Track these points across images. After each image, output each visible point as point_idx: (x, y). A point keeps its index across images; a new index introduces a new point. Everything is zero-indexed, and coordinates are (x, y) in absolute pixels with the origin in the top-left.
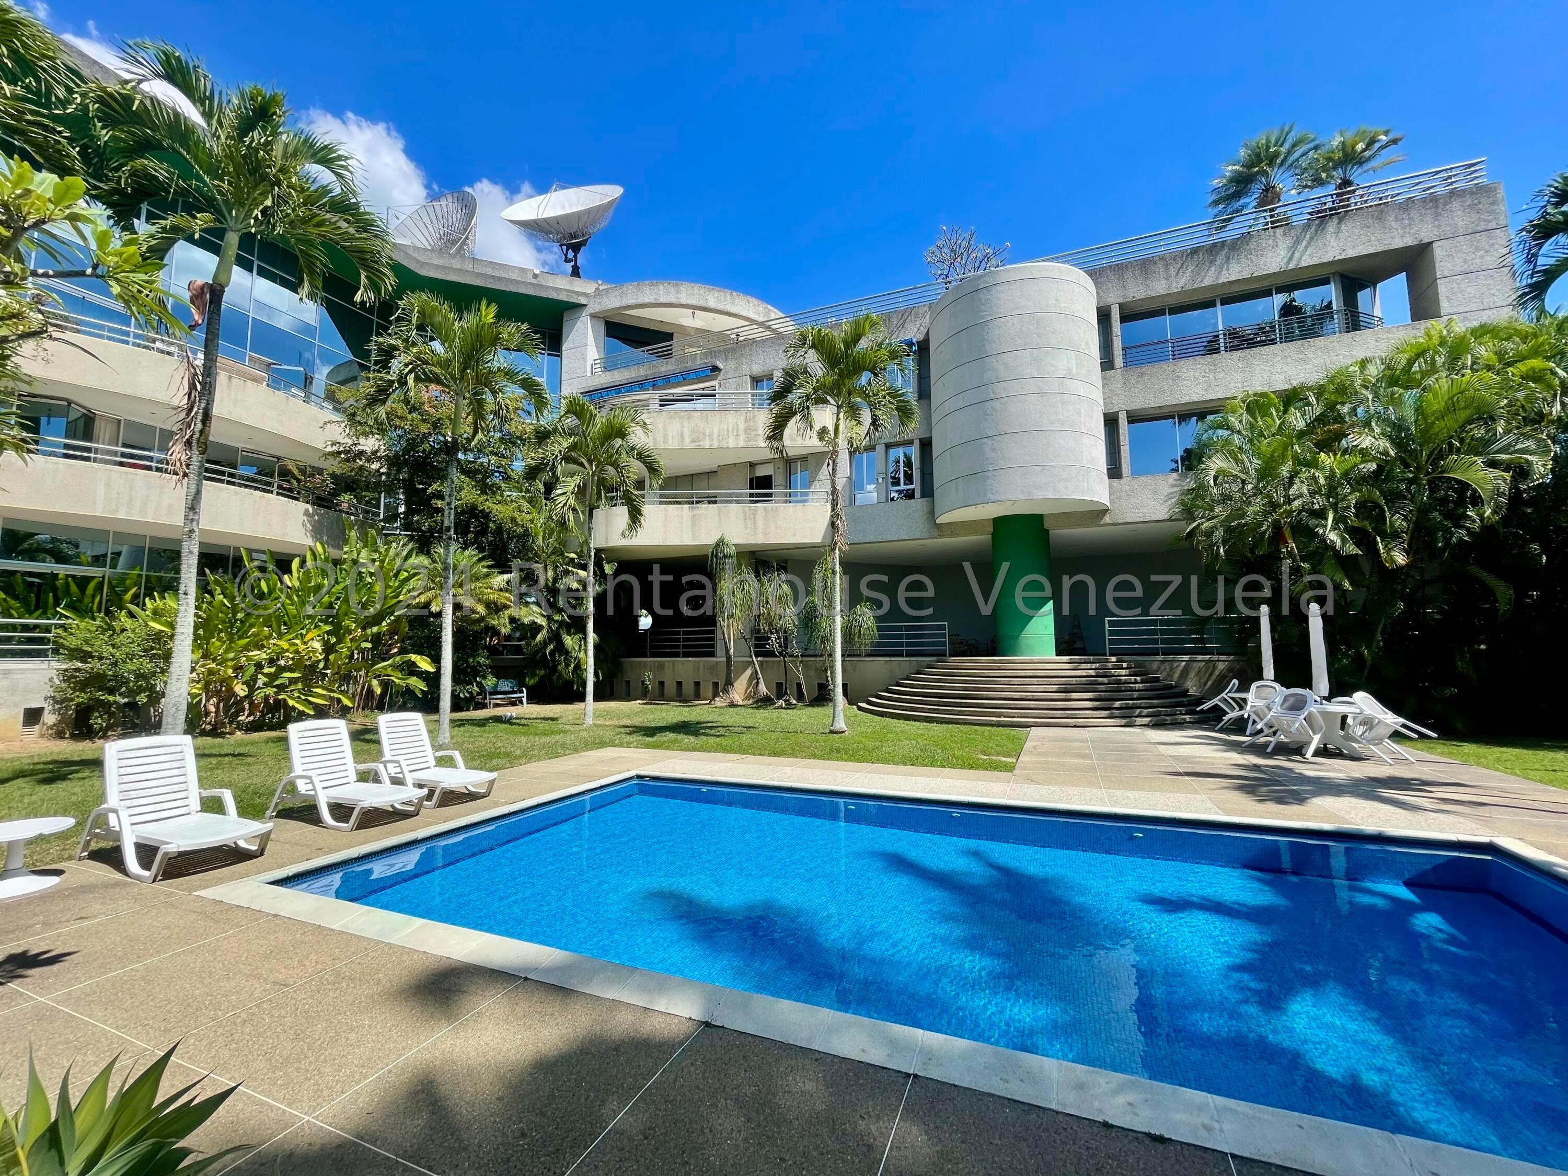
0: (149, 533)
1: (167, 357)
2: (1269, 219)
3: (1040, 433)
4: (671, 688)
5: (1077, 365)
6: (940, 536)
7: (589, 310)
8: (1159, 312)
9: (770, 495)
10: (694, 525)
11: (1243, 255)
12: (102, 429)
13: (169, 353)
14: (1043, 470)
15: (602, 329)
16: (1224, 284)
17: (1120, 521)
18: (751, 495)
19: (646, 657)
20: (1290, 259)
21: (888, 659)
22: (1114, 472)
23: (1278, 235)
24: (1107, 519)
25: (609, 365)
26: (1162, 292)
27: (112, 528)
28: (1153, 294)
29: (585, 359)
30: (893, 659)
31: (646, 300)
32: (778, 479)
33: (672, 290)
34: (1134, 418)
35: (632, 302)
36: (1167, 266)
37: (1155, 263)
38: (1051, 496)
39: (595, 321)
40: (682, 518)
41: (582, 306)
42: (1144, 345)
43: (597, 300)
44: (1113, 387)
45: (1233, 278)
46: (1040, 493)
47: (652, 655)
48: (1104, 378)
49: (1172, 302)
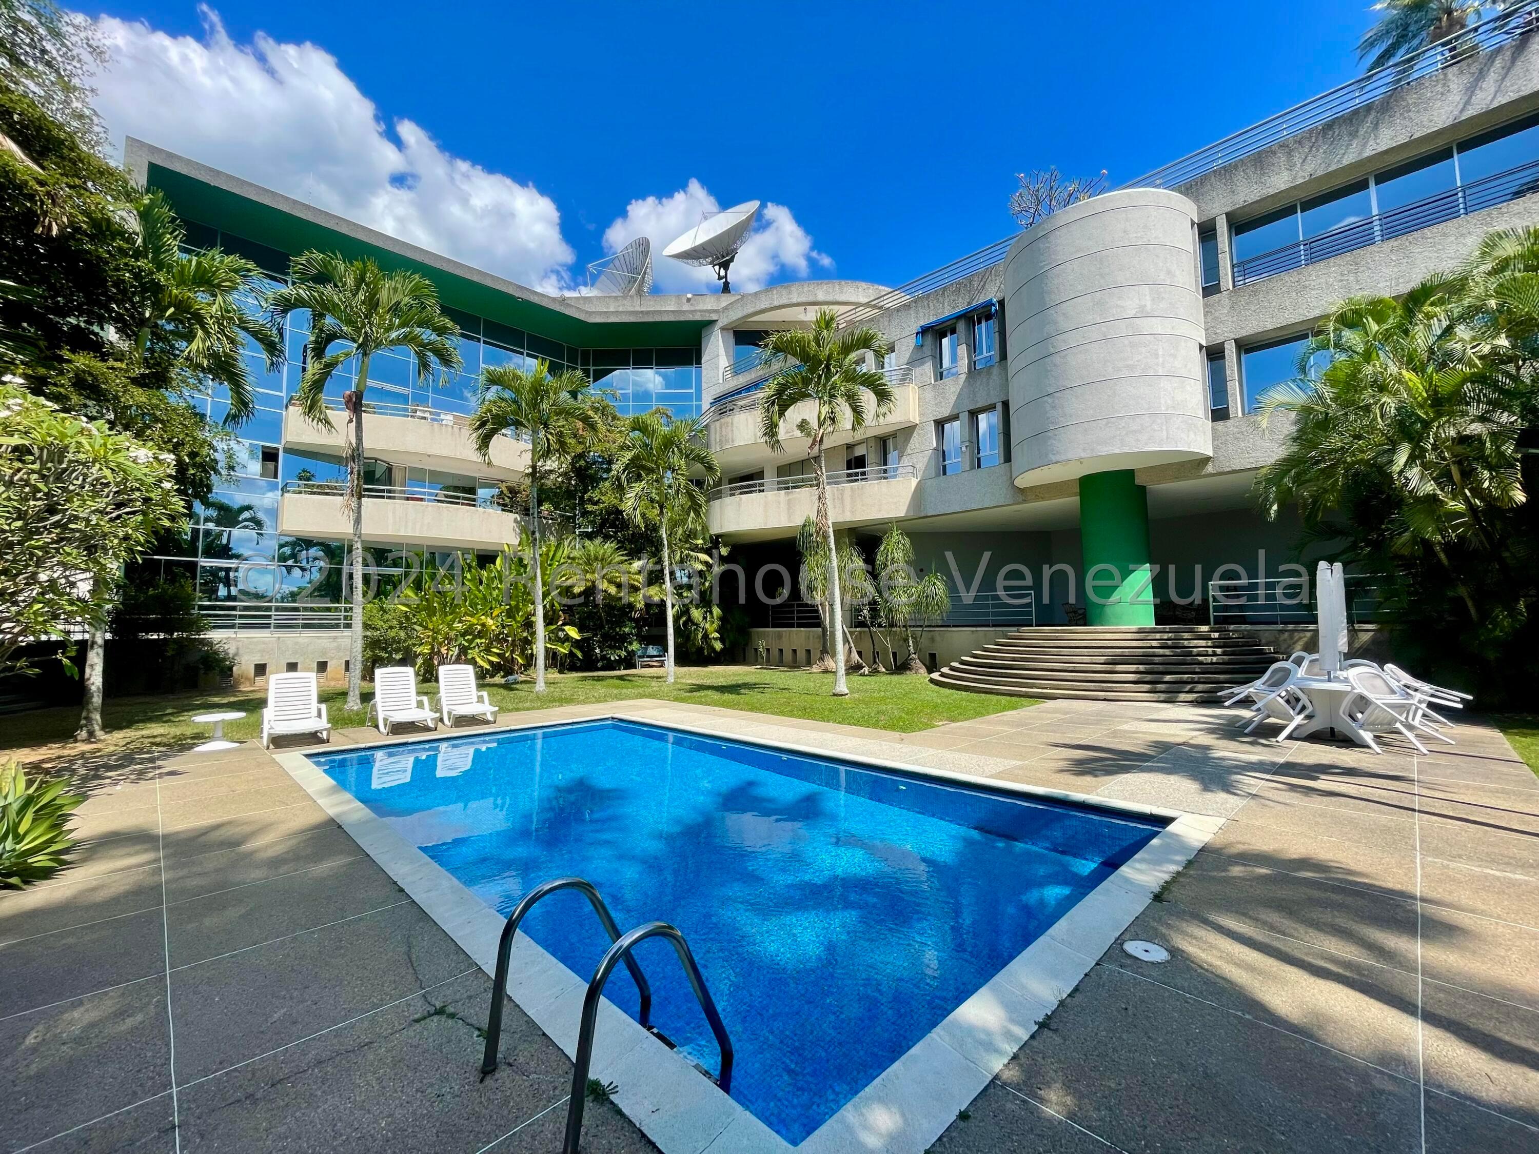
0: (425, 543)
1: (423, 421)
2: (1448, 54)
3: (1103, 383)
4: (788, 656)
5: (1153, 300)
6: (1025, 501)
7: (720, 324)
8: (1289, 211)
9: (864, 474)
10: (789, 509)
11: (1398, 115)
12: (397, 475)
13: (425, 418)
14: (1108, 423)
15: (732, 340)
16: (1370, 159)
17: (1226, 470)
18: (849, 475)
19: (768, 627)
20: (1468, 103)
21: (974, 629)
22: (1220, 414)
23: (1450, 76)
24: (1210, 468)
25: (737, 369)
26: (1283, 187)
27: (405, 541)
28: (1272, 191)
29: (717, 368)
30: (979, 629)
31: (763, 307)
32: (871, 458)
33: (784, 292)
34: (1246, 346)
35: (752, 310)
36: (1290, 154)
37: (1274, 153)
38: (1117, 451)
39: (725, 332)
40: (779, 503)
41: (712, 323)
42: (1265, 256)
43: (725, 315)
44: (1217, 314)
45: (1383, 148)
46: (1106, 449)
47: (773, 627)
48: (1206, 305)
49: (1304, 195)
